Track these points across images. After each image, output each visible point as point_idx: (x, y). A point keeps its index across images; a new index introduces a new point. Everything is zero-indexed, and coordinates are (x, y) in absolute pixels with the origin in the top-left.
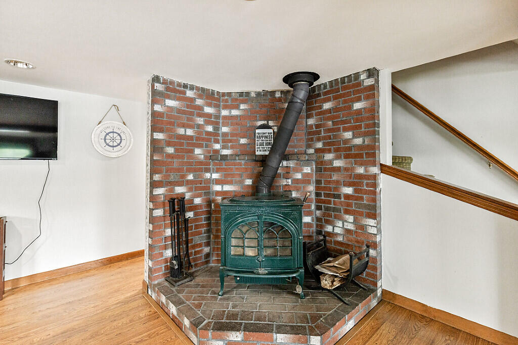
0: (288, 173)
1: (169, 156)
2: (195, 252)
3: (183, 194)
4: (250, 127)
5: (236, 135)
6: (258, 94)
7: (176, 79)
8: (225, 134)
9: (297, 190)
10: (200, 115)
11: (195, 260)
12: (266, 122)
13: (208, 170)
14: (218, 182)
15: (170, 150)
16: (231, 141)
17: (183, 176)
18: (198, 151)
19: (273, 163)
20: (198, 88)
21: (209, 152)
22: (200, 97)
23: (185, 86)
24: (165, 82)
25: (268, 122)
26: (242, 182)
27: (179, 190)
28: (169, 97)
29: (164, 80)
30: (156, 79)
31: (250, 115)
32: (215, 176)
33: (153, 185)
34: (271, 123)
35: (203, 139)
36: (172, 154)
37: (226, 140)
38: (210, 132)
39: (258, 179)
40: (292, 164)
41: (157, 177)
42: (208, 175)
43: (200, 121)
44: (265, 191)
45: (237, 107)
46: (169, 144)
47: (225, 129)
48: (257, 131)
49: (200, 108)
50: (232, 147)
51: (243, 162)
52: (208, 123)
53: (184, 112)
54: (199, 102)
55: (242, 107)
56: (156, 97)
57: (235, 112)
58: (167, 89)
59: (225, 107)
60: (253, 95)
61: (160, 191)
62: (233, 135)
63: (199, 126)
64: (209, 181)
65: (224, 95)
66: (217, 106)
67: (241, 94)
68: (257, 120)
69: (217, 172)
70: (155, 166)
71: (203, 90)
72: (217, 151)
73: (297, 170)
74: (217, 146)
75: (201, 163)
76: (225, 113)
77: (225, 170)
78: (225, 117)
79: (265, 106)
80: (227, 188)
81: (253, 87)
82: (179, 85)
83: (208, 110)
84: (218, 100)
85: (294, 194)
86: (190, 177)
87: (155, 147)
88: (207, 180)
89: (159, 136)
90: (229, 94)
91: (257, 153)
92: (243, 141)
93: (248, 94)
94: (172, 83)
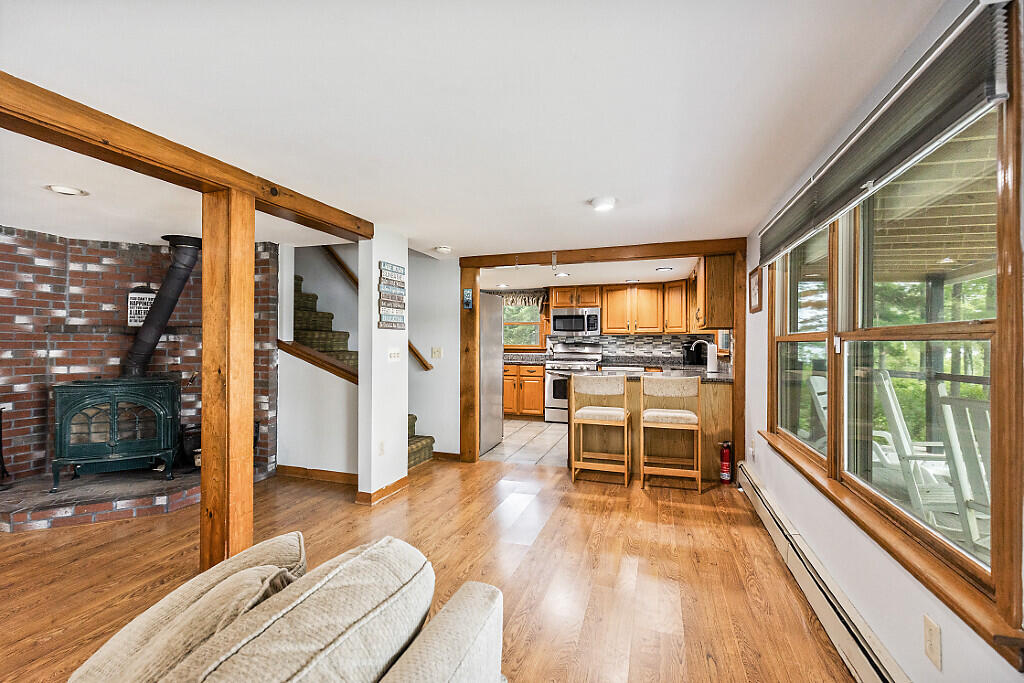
0: (176, 349)
2: (16, 457)
4: (119, 288)
5: (96, 299)
6: (133, 247)
8: (74, 297)
9: (189, 370)
10: (26, 270)
11: (15, 468)
12: (145, 284)
13: (43, 346)
14: (60, 362)
16: (84, 307)
18: (20, 320)
19: (148, 338)
20: (20, 232)
21: (44, 321)
22: (27, 244)
25: (148, 284)
26: (103, 361)
31: (122, 273)
32: (55, 354)
34: (153, 286)
35: (32, 303)
37: (76, 306)
38: (47, 293)
39: (127, 358)
40: (181, 339)
42: (42, 353)
43: (28, 278)
44: (135, 371)
45: (98, 261)
47: (75, 290)
48: (131, 295)
49: (28, 260)
50: (87, 315)
51: (105, 335)
52: (41, 280)
54: (24, 251)
55: (106, 261)
57: (92, 268)
59: (76, 260)
60: (124, 247)
62: (88, 298)
63: (24, 285)
64: (47, 361)
65: (73, 242)
66: (62, 258)
67: (105, 244)
68: (131, 281)
69: (59, 347)
71: (32, 234)
72: (61, 320)
73: (188, 346)
74: (61, 313)
75: (28, 336)
76: (74, 267)
77: (74, 345)
78: (75, 273)
79: (143, 263)
80: (76, 370)
81: (125, 239)
83: (40, 262)
84: (64, 249)
85: (184, 375)
86: (7, 355)
88: (40, 359)
90: (84, 243)
91: (130, 324)
92: (106, 307)
93: (116, 245)
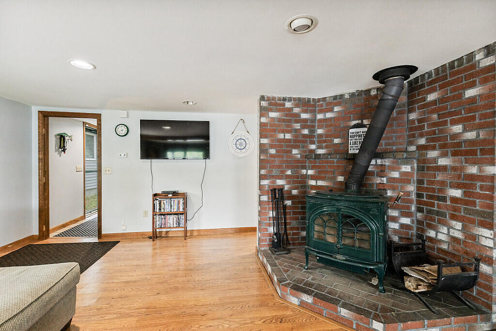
0: (382, 171)
1: (272, 156)
2: (293, 233)
3: (283, 186)
4: (343, 127)
5: (330, 136)
6: (352, 95)
7: (277, 95)
8: (320, 136)
9: (393, 189)
10: (297, 122)
11: (293, 239)
12: (360, 121)
13: (304, 167)
14: (313, 177)
15: (273, 151)
16: (325, 141)
17: (283, 172)
18: (295, 151)
19: (362, 162)
20: (295, 99)
21: (305, 152)
22: (297, 106)
23: (284, 99)
24: (269, 99)
25: (362, 122)
26: (334, 178)
27: (280, 182)
28: (272, 110)
29: (268, 97)
30: (262, 98)
31: (344, 116)
32: (310, 172)
33: (261, 177)
34: (366, 122)
35: (300, 141)
36: (274, 154)
37: (322, 141)
38: (307, 135)
39: (349, 175)
40: (387, 162)
41: (263, 172)
42: (304, 172)
43: (297, 126)
44: (354, 188)
45: (331, 110)
46: (272, 147)
47: (320, 131)
48: (351, 131)
49: (298, 115)
50: (326, 147)
51: (335, 160)
52: (303, 127)
53: (284, 121)
54: (296, 110)
55: (336, 109)
56: (263, 111)
57: (329, 115)
58: (270, 104)
59: (321, 111)
60: (347, 96)
61: (265, 182)
62: (327, 136)
63: (296, 130)
64: (306, 176)
65: (319, 100)
66: (313, 112)
67: (335, 97)
68: (350, 120)
69: (312, 169)
70: (262, 164)
71: (299, 99)
72: (313, 151)
73: (393, 169)
74: (313, 147)
75: (298, 161)
76: (320, 116)
77: (319, 167)
78: (320, 120)
79: (358, 106)
80: (320, 183)
81: (347, 89)
82: (279, 99)
83: (304, 116)
84: (314, 106)
85: (389, 193)
86: (289, 172)
87: (263, 149)
88: (303, 175)
89: (265, 141)
90: (324, 99)
91: (350, 152)
92: (336, 141)
93: (342, 96)
94: (274, 98)
